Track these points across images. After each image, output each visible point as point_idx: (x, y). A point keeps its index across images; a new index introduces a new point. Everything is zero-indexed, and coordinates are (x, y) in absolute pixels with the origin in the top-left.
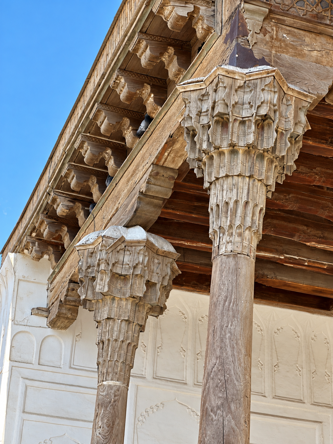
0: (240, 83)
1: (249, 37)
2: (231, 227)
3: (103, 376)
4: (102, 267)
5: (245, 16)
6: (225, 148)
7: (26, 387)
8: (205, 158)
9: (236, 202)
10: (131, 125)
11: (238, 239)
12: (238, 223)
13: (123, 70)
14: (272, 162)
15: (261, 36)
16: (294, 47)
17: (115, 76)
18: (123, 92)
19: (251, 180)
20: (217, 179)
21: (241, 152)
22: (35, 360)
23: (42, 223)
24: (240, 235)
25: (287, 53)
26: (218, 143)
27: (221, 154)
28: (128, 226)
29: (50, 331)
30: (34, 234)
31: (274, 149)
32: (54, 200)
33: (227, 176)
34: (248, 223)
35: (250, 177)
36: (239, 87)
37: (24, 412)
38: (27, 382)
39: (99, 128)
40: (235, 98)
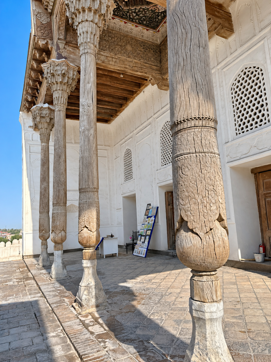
0: (57, 64)
1: (60, 50)
2: (58, 103)
3: (42, 142)
4: (38, 115)
5: (59, 44)
6: (55, 82)
7: (30, 146)
8: (51, 85)
9: (59, 97)
10: (40, 75)
11: (60, 107)
12: (59, 102)
13: (34, 59)
14: (68, 85)
15: (64, 50)
16: (73, 53)
17: (32, 62)
18: (35, 66)
19: (63, 91)
20: (54, 91)
21: (59, 83)
22: (31, 139)
23: (26, 103)
24: (60, 105)
25: (72, 54)
26: (52, 81)
27: (54, 84)
28: (44, 103)
29: (34, 132)
30: (25, 106)
31: (68, 82)
32: (27, 97)
33: (56, 90)
34: (62, 102)
35: (62, 90)
36: (57, 65)
37: (30, 152)
38: (30, 145)
39: (32, 76)
40: (56, 68)
